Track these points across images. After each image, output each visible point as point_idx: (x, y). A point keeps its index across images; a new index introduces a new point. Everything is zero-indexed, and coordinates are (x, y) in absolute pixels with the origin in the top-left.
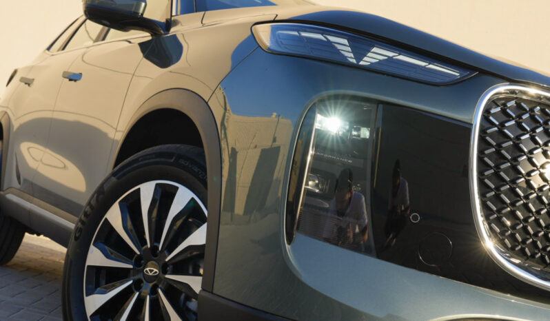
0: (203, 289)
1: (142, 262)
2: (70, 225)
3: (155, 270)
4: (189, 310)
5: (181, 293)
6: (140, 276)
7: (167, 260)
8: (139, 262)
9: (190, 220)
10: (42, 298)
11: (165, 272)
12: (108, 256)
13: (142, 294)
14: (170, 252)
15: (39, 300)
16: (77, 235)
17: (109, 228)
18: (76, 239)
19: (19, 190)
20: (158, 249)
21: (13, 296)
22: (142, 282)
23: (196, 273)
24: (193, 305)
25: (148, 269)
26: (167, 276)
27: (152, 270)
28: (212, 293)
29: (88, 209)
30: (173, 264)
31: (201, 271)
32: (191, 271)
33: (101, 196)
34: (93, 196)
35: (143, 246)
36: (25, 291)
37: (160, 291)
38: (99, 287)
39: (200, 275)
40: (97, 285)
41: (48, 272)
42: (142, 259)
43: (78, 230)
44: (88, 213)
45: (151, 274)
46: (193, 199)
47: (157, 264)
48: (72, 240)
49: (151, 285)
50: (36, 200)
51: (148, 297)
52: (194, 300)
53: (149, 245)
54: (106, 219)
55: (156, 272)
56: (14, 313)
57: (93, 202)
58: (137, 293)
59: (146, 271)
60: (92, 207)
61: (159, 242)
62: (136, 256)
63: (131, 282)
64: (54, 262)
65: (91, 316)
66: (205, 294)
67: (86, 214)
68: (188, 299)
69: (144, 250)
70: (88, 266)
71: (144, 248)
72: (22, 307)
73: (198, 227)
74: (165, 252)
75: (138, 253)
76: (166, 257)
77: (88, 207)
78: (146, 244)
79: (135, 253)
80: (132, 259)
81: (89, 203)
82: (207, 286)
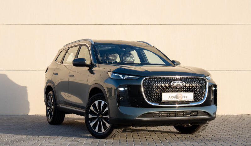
2: (84, 111)
5: (106, 119)
6: (99, 118)
17: (91, 111)
23: (108, 115)
26: (103, 117)
27: (101, 116)
30: (104, 114)
40: (92, 121)
46: (105, 102)
47: (101, 115)
48: (85, 114)
58: (99, 121)
65: (92, 127)
73: (106, 107)
74: (102, 112)
78: (99, 112)
79: (97, 114)
82: (109, 117)
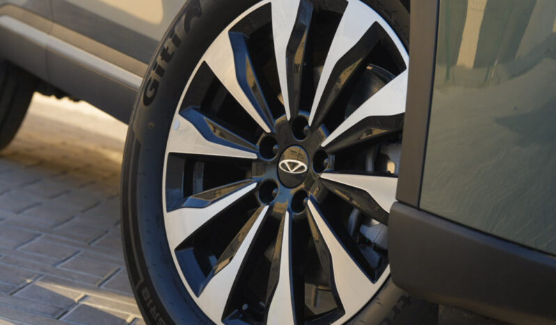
0: (400, 201)
1: (275, 147)
2: (134, 78)
3: (301, 164)
4: (366, 242)
5: (351, 208)
6: (270, 175)
7: (324, 145)
8: (269, 148)
9: (369, 68)
10: (73, 217)
11: (319, 168)
12: (208, 136)
13: (275, 210)
14: (330, 130)
15: (68, 220)
16: (150, 94)
17: (210, 82)
18: (147, 101)
19: (23, 8)
20: (307, 123)
21: (18, 212)
22: (276, 186)
23: (380, 171)
24: (375, 231)
25: (285, 161)
26: (324, 176)
28: (418, 208)
29: (169, 44)
30: (335, 153)
31: (391, 167)
32: (370, 167)
33: (194, 20)
34: (178, 19)
35: (276, 117)
36: (39, 204)
37: (310, 204)
38: (191, 194)
39: (389, 175)
40: (188, 191)
41: (77, 169)
42: (275, 143)
43: (150, 84)
44: (170, 52)
45: (291, 171)
46: (376, 25)
47: (303, 152)
48: (139, 108)
49: (293, 191)
50: (57, 27)
51: (287, 214)
52: (375, 222)
53: (288, 116)
54: (205, 64)
55: (302, 168)
56: (23, 244)
57: (179, 32)
58: (267, 208)
59: (283, 165)
60: (176, 40)
61: (309, 111)
62: (263, 135)
63: (253, 186)
64: (86, 151)
65: (177, 250)
66: (404, 210)
67: (165, 54)
68: (364, 219)
69: (279, 126)
70: (171, 154)
71: (279, 120)
72: (37, 232)
73: (386, 81)
74: (321, 129)
75: (268, 130)
76: (322, 140)
77: (170, 40)
78: (284, 112)
79: (262, 131)
80: (255, 143)
81: (171, 33)
82: (409, 195)
